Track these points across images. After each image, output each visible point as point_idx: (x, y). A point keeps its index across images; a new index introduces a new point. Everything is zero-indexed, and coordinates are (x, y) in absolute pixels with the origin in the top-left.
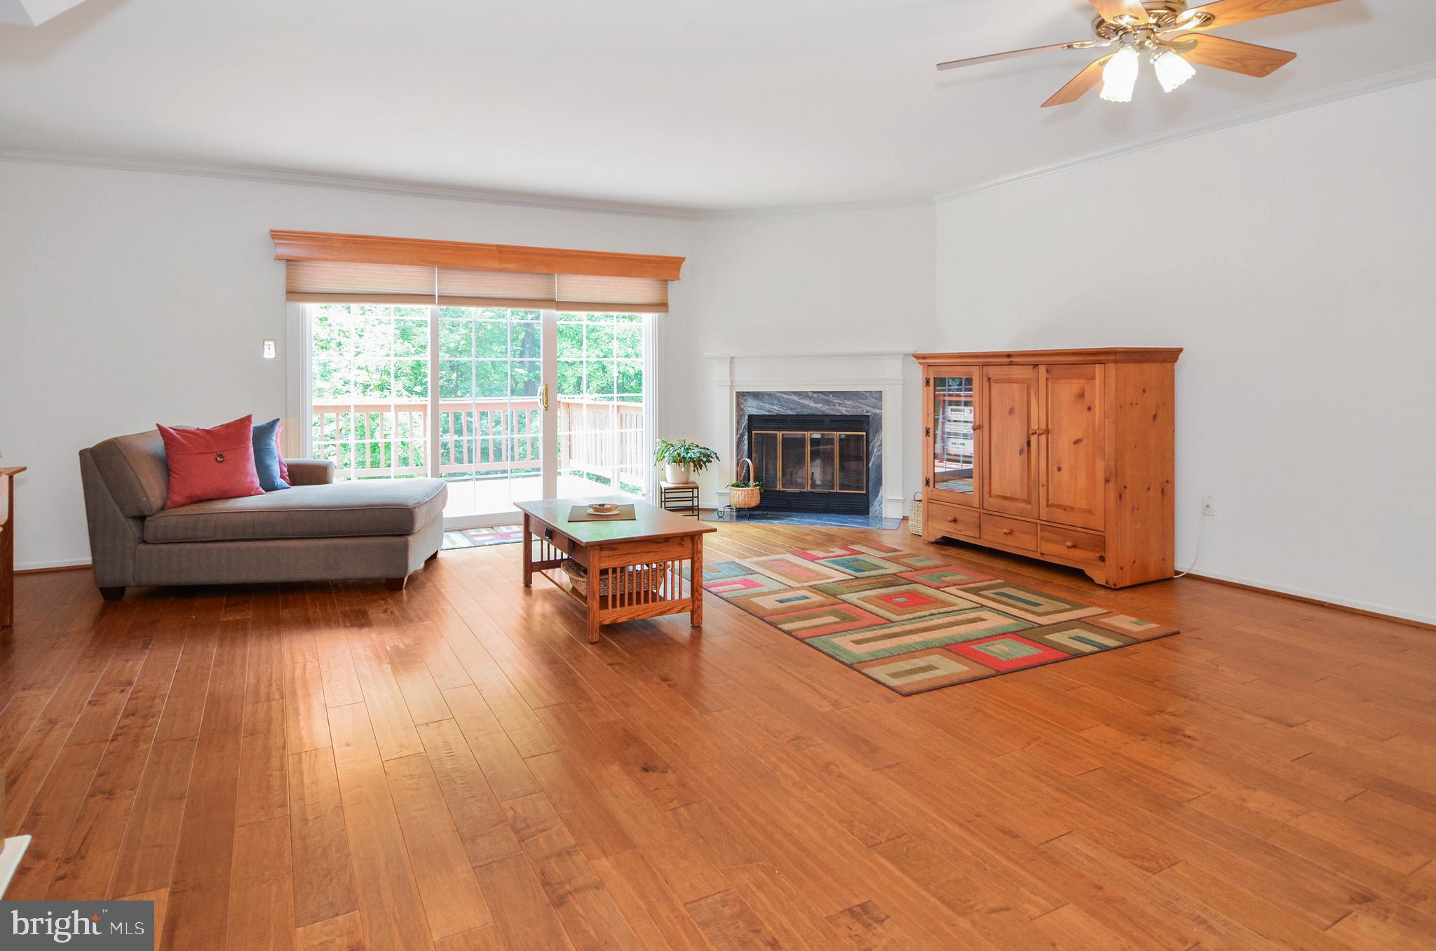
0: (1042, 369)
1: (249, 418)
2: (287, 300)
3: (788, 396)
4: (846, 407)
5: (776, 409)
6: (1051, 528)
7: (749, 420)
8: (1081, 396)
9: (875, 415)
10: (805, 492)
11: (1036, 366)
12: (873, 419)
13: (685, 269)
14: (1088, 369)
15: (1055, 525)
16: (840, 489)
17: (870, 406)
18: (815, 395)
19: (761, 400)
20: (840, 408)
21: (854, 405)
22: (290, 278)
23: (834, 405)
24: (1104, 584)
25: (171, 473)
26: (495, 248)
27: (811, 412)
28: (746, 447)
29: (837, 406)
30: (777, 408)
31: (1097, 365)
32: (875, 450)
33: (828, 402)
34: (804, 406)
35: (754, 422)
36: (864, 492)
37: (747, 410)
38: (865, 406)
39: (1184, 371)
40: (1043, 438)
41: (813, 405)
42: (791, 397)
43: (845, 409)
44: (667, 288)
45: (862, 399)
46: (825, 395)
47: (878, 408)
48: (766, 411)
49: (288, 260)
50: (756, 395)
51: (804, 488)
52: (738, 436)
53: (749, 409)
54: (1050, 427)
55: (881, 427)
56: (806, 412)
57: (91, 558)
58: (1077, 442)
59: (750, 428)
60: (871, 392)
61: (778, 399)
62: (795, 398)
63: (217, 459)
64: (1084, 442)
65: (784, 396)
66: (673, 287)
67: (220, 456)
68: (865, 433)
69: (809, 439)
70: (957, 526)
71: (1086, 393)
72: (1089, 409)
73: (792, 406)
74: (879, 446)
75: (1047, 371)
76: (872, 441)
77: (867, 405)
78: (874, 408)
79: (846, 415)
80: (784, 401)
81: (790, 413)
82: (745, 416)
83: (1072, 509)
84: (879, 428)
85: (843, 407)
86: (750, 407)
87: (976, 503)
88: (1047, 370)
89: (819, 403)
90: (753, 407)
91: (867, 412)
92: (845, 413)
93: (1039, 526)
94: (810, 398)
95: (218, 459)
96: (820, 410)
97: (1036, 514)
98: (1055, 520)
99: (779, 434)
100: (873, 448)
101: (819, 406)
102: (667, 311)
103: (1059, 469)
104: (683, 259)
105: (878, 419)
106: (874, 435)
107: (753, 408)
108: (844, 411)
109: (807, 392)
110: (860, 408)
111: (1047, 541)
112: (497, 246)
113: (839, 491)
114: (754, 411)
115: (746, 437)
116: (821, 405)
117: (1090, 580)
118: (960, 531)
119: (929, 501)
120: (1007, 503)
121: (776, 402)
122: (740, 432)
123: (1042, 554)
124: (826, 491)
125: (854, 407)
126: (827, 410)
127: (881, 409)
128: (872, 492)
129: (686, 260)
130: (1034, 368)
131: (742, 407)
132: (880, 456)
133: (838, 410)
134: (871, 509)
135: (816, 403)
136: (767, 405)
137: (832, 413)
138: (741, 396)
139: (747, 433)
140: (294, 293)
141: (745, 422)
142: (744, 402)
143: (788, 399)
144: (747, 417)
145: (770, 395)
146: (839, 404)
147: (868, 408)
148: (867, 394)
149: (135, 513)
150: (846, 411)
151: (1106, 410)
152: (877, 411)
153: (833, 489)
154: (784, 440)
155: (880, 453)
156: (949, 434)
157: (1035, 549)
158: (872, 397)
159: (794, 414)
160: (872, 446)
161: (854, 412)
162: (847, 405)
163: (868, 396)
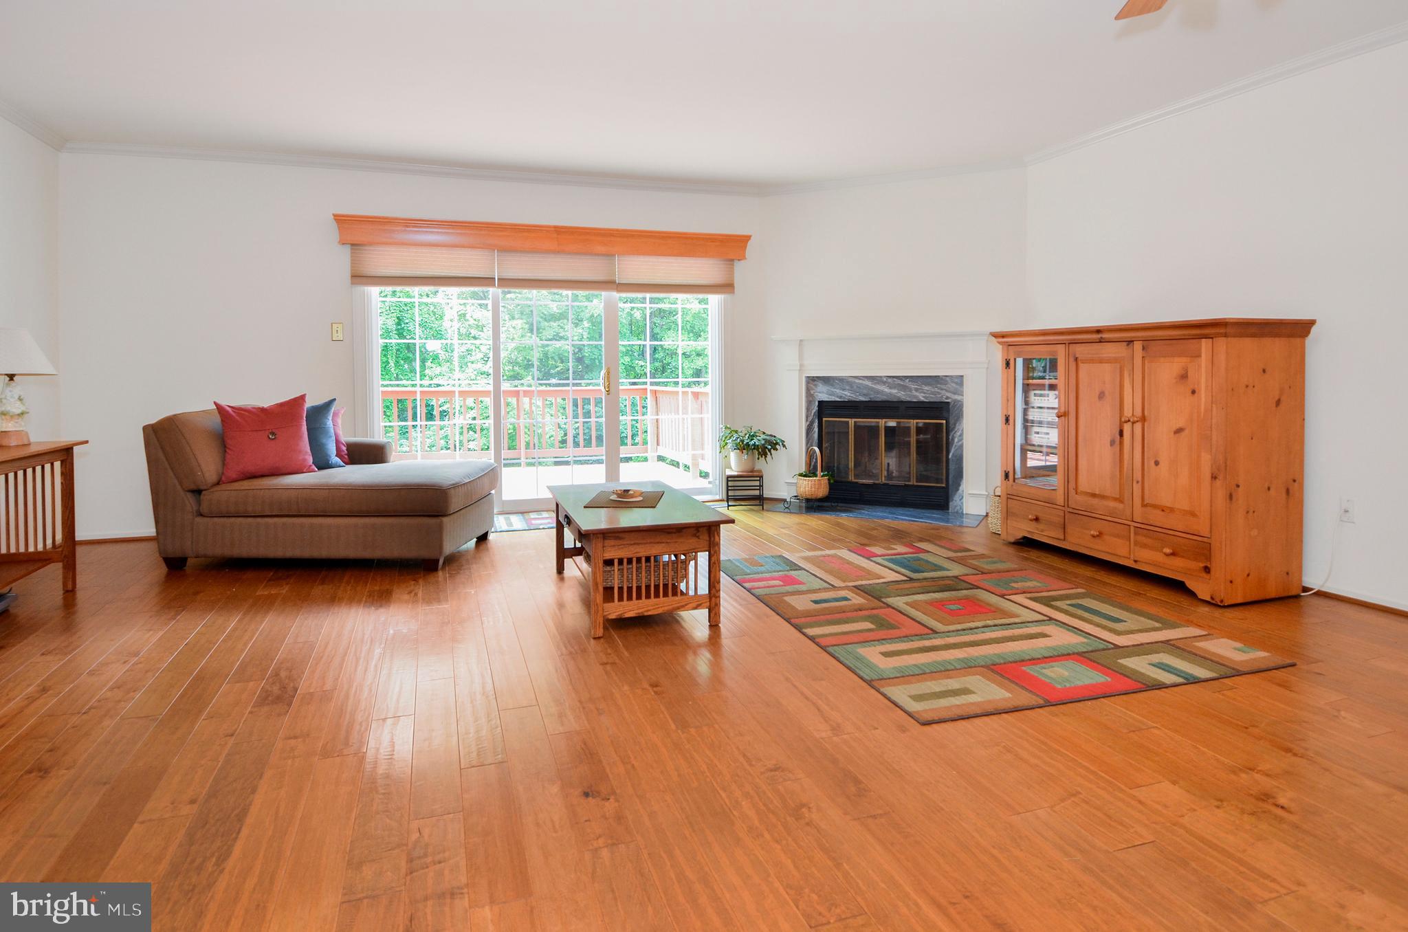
0: (1138, 346)
1: (303, 398)
2: (352, 283)
3: (861, 381)
4: (924, 393)
5: (847, 395)
6: (1147, 531)
7: (819, 406)
8: (1184, 377)
9: (956, 401)
10: (879, 484)
11: (1130, 342)
12: (954, 406)
13: (751, 246)
14: (1192, 344)
15: (1151, 528)
16: (917, 482)
17: (949, 392)
18: (890, 380)
19: (832, 385)
20: (917, 394)
21: (933, 390)
22: (355, 262)
23: (911, 391)
24: (1208, 599)
25: (227, 450)
26: (553, 229)
27: (884, 398)
28: (816, 436)
29: (914, 391)
30: (849, 394)
31: (1204, 340)
32: (956, 440)
33: (904, 388)
34: (878, 392)
35: (825, 410)
36: (944, 485)
37: (817, 395)
38: (943, 392)
39: (1316, 348)
40: (1138, 427)
41: (887, 390)
42: (864, 382)
43: (922, 394)
44: (733, 268)
45: (941, 384)
46: (901, 380)
47: (959, 394)
48: (837, 397)
49: (352, 245)
50: (826, 380)
51: (878, 480)
52: (808, 423)
53: (820, 395)
54: (1146, 413)
55: (962, 415)
56: (880, 398)
57: (155, 530)
58: (1179, 431)
59: (820, 415)
60: (952, 377)
61: (848, 382)
62: (869, 383)
63: (269, 438)
64: (1186, 432)
65: (857, 381)
66: (739, 267)
67: (273, 434)
68: (945, 421)
69: (883, 427)
70: (1041, 526)
71: (1189, 375)
72: (1193, 392)
73: (865, 392)
74: (960, 435)
75: (1144, 348)
76: (952, 431)
77: (946, 391)
78: (955, 394)
79: (924, 402)
80: (857, 386)
81: (863, 399)
82: (815, 401)
83: (1172, 510)
84: (959, 416)
85: (921, 393)
86: (819, 392)
87: (1060, 499)
88: (1143, 346)
89: (895, 388)
90: (823, 392)
91: (947, 398)
92: (922, 399)
93: (1132, 529)
94: (884, 383)
95: (271, 437)
96: (895, 396)
97: (1128, 512)
98: (1151, 522)
99: (852, 422)
100: (953, 439)
101: (894, 391)
102: (733, 292)
103: (1157, 463)
104: (748, 238)
105: (959, 406)
106: (955, 424)
107: (823, 394)
108: (921, 397)
109: (881, 377)
110: (939, 393)
111: (1141, 547)
112: (555, 227)
113: (915, 484)
114: (825, 397)
115: (816, 424)
116: (896, 391)
117: (1191, 594)
118: (1042, 531)
119: (1009, 496)
120: (1095, 501)
121: (847, 388)
122: (810, 419)
123: (1135, 561)
124: (902, 483)
125: (933, 393)
126: (902, 395)
127: (963, 395)
128: (952, 485)
129: (752, 238)
130: (1128, 345)
131: (812, 392)
132: (961, 446)
133: (916, 396)
134: (951, 503)
135: (891, 388)
136: (838, 391)
137: (908, 399)
138: (812, 380)
139: (817, 420)
140: (360, 277)
141: (815, 408)
142: (814, 387)
143: (861, 384)
144: (817, 403)
145: (841, 380)
146: (917, 390)
147: (948, 394)
148: (948, 379)
149: (193, 487)
150: (924, 397)
151: (1214, 394)
152: (958, 397)
153: (909, 481)
154: (857, 427)
155: (960, 443)
156: (1033, 422)
157: (1127, 555)
158: (953, 382)
159: (867, 400)
160: (953, 436)
161: (933, 398)
162: (925, 391)
163: (947, 381)
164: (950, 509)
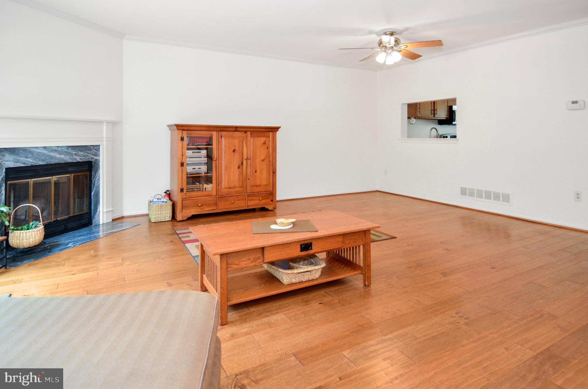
0: (249, 133)
4: (80, 156)
6: (252, 195)
7: (6, 173)
8: (265, 143)
9: (96, 160)
10: (51, 222)
11: (246, 132)
12: (95, 163)
14: (267, 134)
15: (254, 193)
17: (93, 155)
18: (59, 149)
19: (18, 155)
20: (76, 157)
21: (84, 154)
23: (72, 156)
24: (272, 209)
28: (3, 197)
29: (74, 156)
30: (31, 161)
31: (270, 132)
32: (96, 183)
33: (67, 153)
34: (52, 157)
35: (11, 174)
36: (88, 211)
37: (5, 163)
38: (90, 155)
40: (249, 161)
41: (58, 156)
42: (41, 151)
43: (79, 157)
45: (88, 150)
46: (65, 148)
48: (22, 163)
50: (12, 151)
53: (7, 163)
54: (251, 156)
55: (99, 167)
56: (53, 161)
58: (263, 160)
59: (7, 179)
60: (94, 146)
61: (31, 153)
62: (46, 152)
64: (266, 160)
65: (37, 150)
68: (90, 172)
69: (53, 182)
72: (267, 148)
73: (43, 158)
74: (98, 180)
75: (251, 134)
76: (94, 177)
77: (91, 154)
78: (96, 156)
79: (80, 162)
80: (37, 154)
81: (41, 163)
82: (3, 168)
83: (260, 186)
84: (97, 169)
86: (7, 161)
89: (63, 154)
91: (92, 158)
92: (79, 160)
93: (247, 196)
94: (56, 151)
96: (63, 159)
97: (245, 191)
98: (254, 192)
99: (31, 181)
101: (63, 156)
103: (256, 172)
105: (97, 162)
106: (95, 173)
107: (10, 162)
108: (78, 159)
109: (53, 147)
110: (88, 156)
111: (250, 201)
113: (73, 215)
114: (11, 165)
115: (4, 188)
116: (64, 156)
117: (267, 210)
119: (183, 199)
120: (231, 190)
121: (30, 156)
123: (248, 206)
124: (66, 217)
125: (84, 156)
126: (67, 159)
127: (99, 157)
128: (94, 210)
131: (0, 161)
133: (76, 159)
134: (93, 221)
135: (60, 154)
136: (22, 159)
138: (0, 151)
139: (4, 185)
141: (3, 174)
142: (3, 157)
143: (39, 152)
144: (5, 170)
145: (25, 150)
146: (76, 155)
147: (92, 156)
148: (91, 147)
151: (274, 148)
152: (97, 158)
153: (69, 215)
154: (35, 185)
155: (98, 185)
157: (245, 206)
158: (94, 149)
159: (44, 164)
160: (95, 180)
161: (85, 159)
162: (80, 155)
163: (91, 148)
164: (93, 224)
